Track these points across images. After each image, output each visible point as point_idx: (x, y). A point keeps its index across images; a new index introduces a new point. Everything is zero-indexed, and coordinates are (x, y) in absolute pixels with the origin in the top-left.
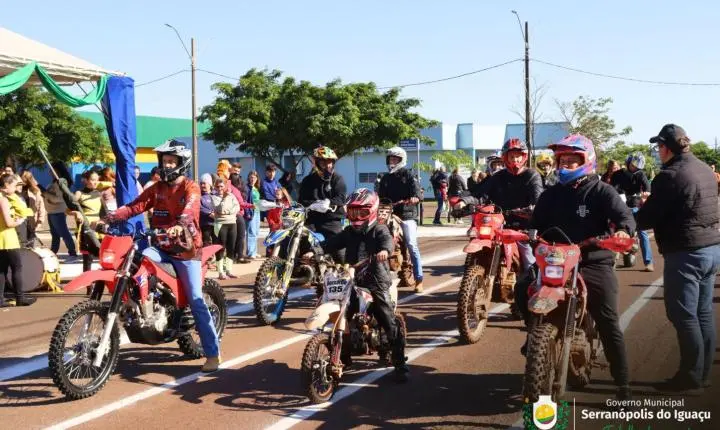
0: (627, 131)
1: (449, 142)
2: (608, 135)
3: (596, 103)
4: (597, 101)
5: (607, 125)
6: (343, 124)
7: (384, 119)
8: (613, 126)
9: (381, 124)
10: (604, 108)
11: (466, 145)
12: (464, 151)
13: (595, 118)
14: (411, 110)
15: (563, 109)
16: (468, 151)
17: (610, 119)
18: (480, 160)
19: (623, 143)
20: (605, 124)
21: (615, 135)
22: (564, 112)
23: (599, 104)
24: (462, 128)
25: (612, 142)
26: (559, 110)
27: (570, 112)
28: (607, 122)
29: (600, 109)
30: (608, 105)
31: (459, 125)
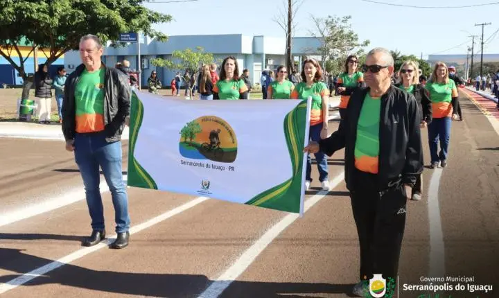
0: (367, 43)
1: (247, 48)
2: (352, 45)
3: (340, 20)
4: (342, 19)
5: (352, 38)
8: (356, 39)
11: (258, 51)
12: (257, 55)
13: (341, 32)
16: (260, 55)
17: (354, 34)
18: (268, 62)
20: (351, 37)
21: (358, 45)
24: (257, 39)
25: (356, 49)
26: (315, 24)
27: (322, 26)
30: (349, 21)
31: (254, 37)
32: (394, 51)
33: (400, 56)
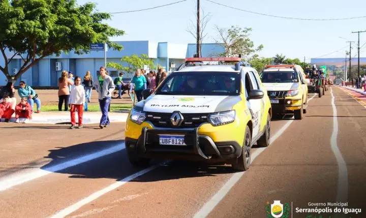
1: (152, 53)
2: (249, 51)
3: (242, 31)
4: (243, 29)
5: (248, 45)
6: (39, 28)
7: (78, 26)
8: (252, 46)
9: (74, 31)
10: (247, 34)
11: (162, 56)
12: (161, 59)
13: (241, 40)
14: (103, 22)
15: (221, 32)
16: (164, 59)
17: (251, 41)
18: (172, 65)
19: (257, 56)
21: (253, 51)
22: (222, 35)
23: (244, 31)
24: (161, 45)
25: (251, 55)
26: (219, 33)
27: (225, 35)
28: (248, 42)
29: (244, 34)
30: (249, 32)
31: (159, 43)
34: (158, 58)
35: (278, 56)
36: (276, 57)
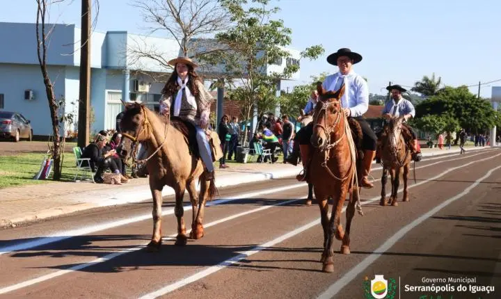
16: (120, 71)
31: (108, 33)
32: (430, 78)
33: (441, 86)
34: (106, 66)
35: (426, 79)
36: (424, 82)
